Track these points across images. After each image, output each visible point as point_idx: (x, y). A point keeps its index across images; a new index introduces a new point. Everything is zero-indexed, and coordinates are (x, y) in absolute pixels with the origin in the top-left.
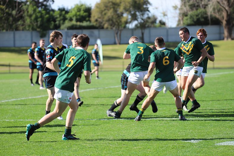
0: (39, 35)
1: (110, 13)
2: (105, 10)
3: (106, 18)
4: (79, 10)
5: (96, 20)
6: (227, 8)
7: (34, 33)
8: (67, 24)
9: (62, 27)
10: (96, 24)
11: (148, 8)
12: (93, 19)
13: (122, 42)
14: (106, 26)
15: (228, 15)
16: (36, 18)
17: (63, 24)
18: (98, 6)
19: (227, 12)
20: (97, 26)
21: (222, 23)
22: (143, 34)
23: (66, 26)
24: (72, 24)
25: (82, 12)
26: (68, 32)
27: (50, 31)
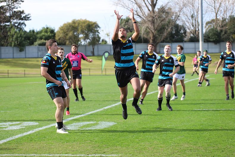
0: (19, 49)
1: (70, 34)
2: (67, 31)
3: (68, 37)
4: (46, 32)
5: (59, 39)
6: (153, 31)
7: (15, 48)
8: (38, 42)
9: (35, 44)
11: (98, 30)
12: (57, 38)
14: (67, 42)
15: (154, 36)
16: (17, 39)
17: (35, 42)
18: (62, 29)
19: (153, 34)
21: (149, 41)
22: (93, 49)
23: (38, 43)
24: (42, 42)
25: (49, 33)
26: (39, 47)
27: (26, 47)
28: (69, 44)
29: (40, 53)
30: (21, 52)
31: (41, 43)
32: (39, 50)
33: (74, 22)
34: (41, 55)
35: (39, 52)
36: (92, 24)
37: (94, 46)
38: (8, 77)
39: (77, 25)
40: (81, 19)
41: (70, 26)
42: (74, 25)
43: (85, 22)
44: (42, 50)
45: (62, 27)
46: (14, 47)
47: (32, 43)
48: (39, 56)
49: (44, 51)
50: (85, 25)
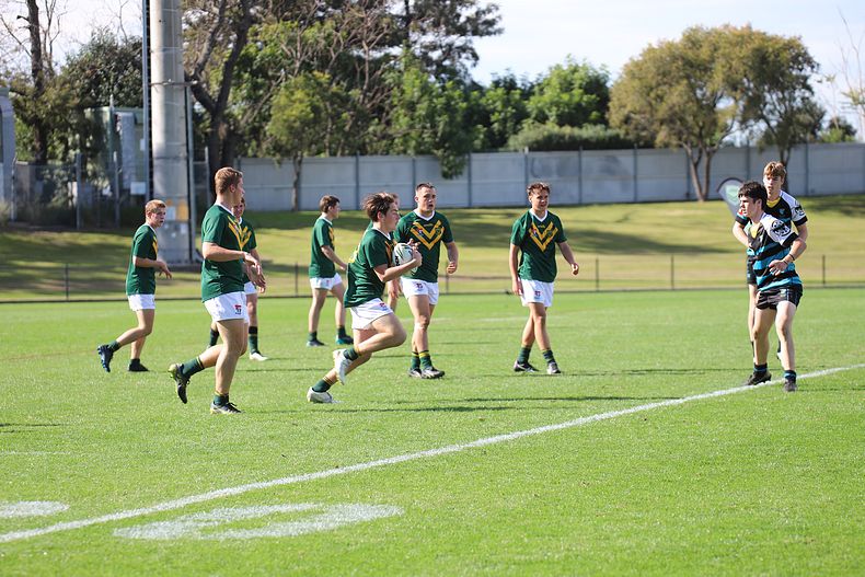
0: (439, 168)
1: (676, 96)
2: (659, 85)
3: (663, 110)
4: (567, 86)
5: (627, 120)
7: (422, 162)
8: (530, 132)
9: (512, 142)
10: (627, 134)
11: (806, 78)
12: (615, 117)
13: (709, 197)
14: (661, 137)
16: (431, 115)
17: (515, 133)
18: (634, 71)
20: (631, 137)
23: (527, 138)
24: (546, 133)
25: (577, 92)
26: (533, 160)
27: (475, 156)
28: (666, 145)
30: (448, 182)
31: (540, 138)
32: (530, 170)
33: (693, 40)
36: (777, 46)
37: (789, 150)
38: (297, 297)
39: (704, 53)
40: (726, 26)
41: (674, 58)
42: (690, 54)
43: (745, 37)
44: (546, 171)
45: (637, 64)
46: (420, 158)
47: (496, 142)
49: (555, 177)
50: (746, 51)
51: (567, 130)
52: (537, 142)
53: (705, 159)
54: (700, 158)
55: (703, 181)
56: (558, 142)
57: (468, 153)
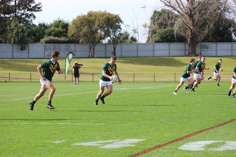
0: (19, 47)
1: (85, 29)
2: (81, 26)
3: (81, 33)
4: (57, 26)
5: (72, 36)
6: (191, 27)
7: (15, 46)
8: (46, 38)
9: (41, 41)
11: (120, 26)
12: (69, 35)
13: (95, 56)
14: (81, 41)
15: (192, 34)
16: (17, 33)
17: (42, 38)
18: (74, 22)
19: (192, 31)
20: (74, 40)
21: (187, 40)
22: (115, 49)
23: (45, 40)
24: (50, 39)
25: (60, 28)
26: (47, 46)
27: (30, 45)
28: (83, 42)
29: (46, 53)
30: (22, 51)
32: (45, 49)
33: (90, 15)
34: (48, 56)
35: (46, 51)
36: (112, 17)
37: (116, 45)
39: (93, 18)
40: (100, 11)
41: (85, 19)
42: (89, 18)
43: (103, 14)
44: (50, 49)
45: (75, 20)
47: (37, 40)
48: (46, 57)
50: (104, 18)
51: (56, 38)
52: (47, 41)
53: (93, 47)
54: (92, 46)
55: (92, 52)
56: (53, 41)
57: (28, 44)
